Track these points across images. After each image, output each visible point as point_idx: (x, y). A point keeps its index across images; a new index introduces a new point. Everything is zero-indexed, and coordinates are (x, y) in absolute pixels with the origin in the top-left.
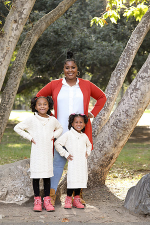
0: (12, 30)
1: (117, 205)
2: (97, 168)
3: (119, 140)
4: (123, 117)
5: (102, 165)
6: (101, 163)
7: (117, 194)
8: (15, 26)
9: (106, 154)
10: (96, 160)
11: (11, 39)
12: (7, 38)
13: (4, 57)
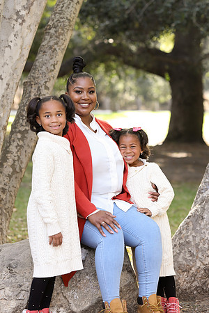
13: (28, 8)
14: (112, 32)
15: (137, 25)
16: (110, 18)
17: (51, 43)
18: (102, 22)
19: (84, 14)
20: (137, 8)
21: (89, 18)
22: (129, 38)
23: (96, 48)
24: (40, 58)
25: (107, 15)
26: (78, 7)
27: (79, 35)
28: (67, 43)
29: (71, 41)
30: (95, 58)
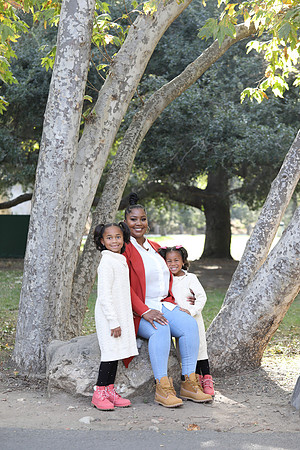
0: (109, 111)
1: (279, 401)
2: (248, 339)
3: (284, 294)
4: (290, 255)
5: (255, 335)
6: (254, 331)
7: (281, 382)
8: (113, 104)
9: (261, 316)
10: (245, 326)
11: (108, 127)
12: (100, 125)
13: (95, 156)
14: (161, 174)
15: (179, 169)
16: (158, 163)
17: (113, 183)
18: (153, 167)
19: (138, 160)
20: (179, 156)
21: (143, 164)
22: (173, 178)
23: (148, 187)
24: (105, 195)
25: (156, 161)
26: (134, 155)
27: (136, 177)
28: (125, 183)
29: (129, 181)
30: (148, 195)
